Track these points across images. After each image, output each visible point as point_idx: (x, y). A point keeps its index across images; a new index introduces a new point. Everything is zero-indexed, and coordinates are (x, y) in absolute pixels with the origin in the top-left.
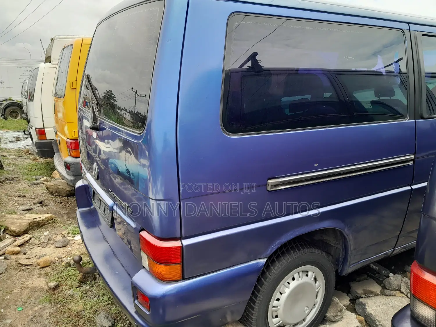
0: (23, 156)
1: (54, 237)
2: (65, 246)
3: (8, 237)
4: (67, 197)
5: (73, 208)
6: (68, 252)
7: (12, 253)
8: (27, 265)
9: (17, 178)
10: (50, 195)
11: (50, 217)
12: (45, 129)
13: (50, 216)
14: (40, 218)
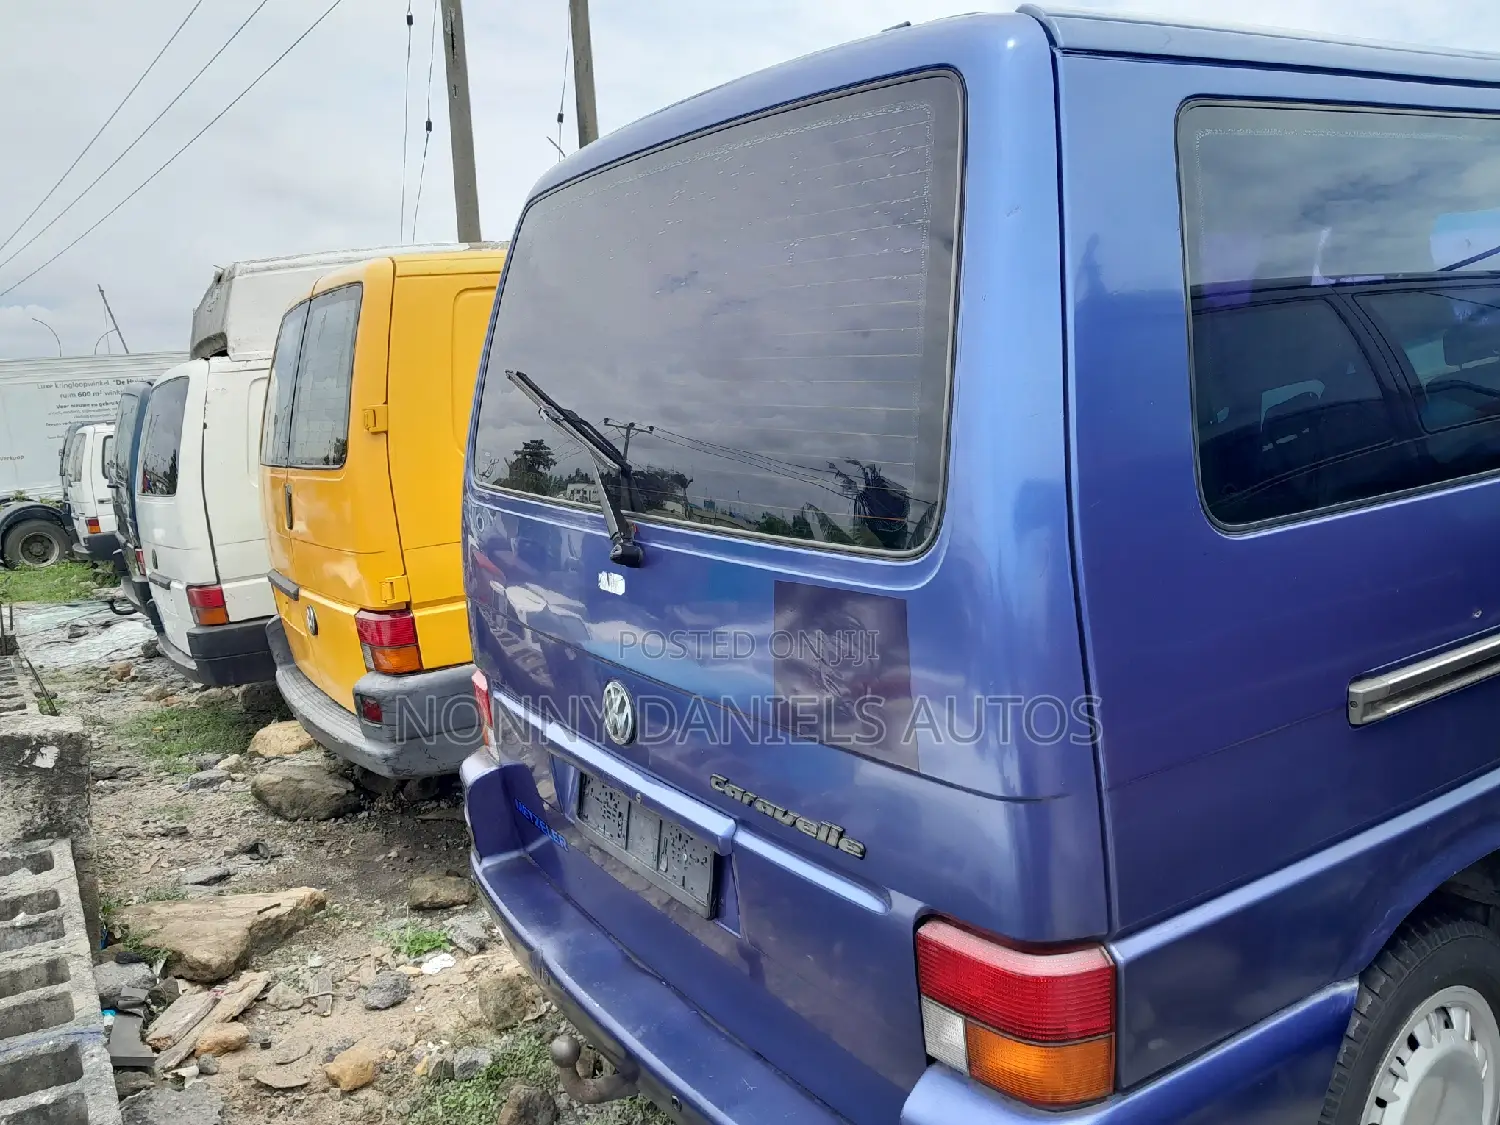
0: (116, 687)
1: (347, 973)
2: (399, 1003)
3: (183, 991)
4: (333, 819)
5: (371, 859)
6: (419, 1024)
7: (218, 1049)
8: (292, 1089)
9: (128, 770)
10: (270, 819)
11: (311, 898)
12: (224, 586)
13: (308, 894)
14: (278, 905)
